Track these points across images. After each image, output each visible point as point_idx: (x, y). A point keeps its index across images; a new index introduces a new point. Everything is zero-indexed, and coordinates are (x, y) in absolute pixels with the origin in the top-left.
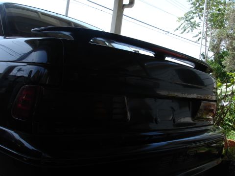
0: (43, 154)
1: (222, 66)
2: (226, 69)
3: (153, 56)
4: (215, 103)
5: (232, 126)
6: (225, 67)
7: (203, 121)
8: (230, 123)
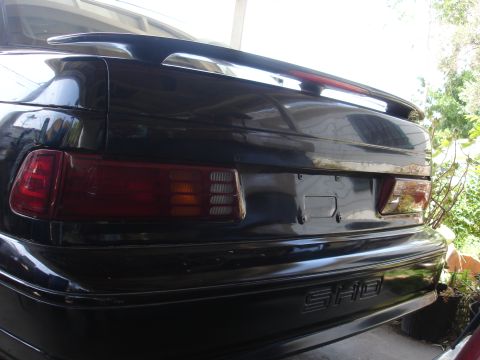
0: (70, 284)
1: (460, 102)
2: (466, 109)
3: (299, 89)
4: (427, 182)
5: (472, 226)
6: (465, 104)
7: (408, 216)
8: (467, 221)
